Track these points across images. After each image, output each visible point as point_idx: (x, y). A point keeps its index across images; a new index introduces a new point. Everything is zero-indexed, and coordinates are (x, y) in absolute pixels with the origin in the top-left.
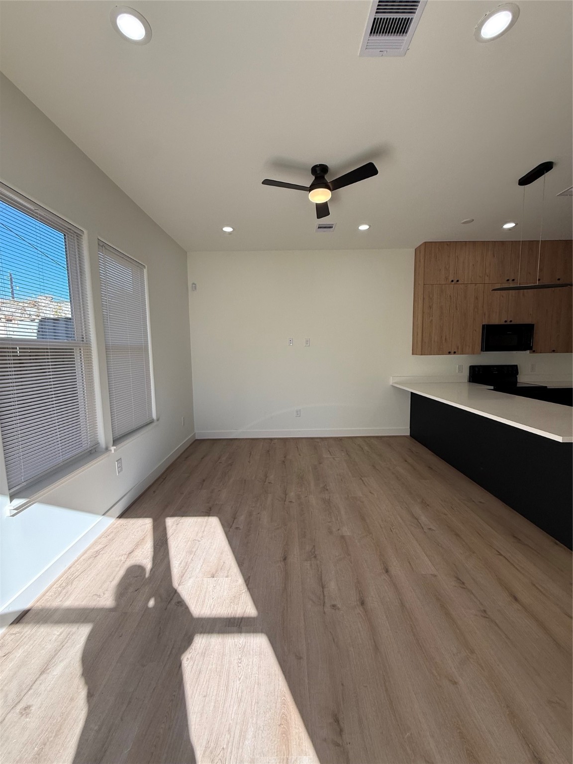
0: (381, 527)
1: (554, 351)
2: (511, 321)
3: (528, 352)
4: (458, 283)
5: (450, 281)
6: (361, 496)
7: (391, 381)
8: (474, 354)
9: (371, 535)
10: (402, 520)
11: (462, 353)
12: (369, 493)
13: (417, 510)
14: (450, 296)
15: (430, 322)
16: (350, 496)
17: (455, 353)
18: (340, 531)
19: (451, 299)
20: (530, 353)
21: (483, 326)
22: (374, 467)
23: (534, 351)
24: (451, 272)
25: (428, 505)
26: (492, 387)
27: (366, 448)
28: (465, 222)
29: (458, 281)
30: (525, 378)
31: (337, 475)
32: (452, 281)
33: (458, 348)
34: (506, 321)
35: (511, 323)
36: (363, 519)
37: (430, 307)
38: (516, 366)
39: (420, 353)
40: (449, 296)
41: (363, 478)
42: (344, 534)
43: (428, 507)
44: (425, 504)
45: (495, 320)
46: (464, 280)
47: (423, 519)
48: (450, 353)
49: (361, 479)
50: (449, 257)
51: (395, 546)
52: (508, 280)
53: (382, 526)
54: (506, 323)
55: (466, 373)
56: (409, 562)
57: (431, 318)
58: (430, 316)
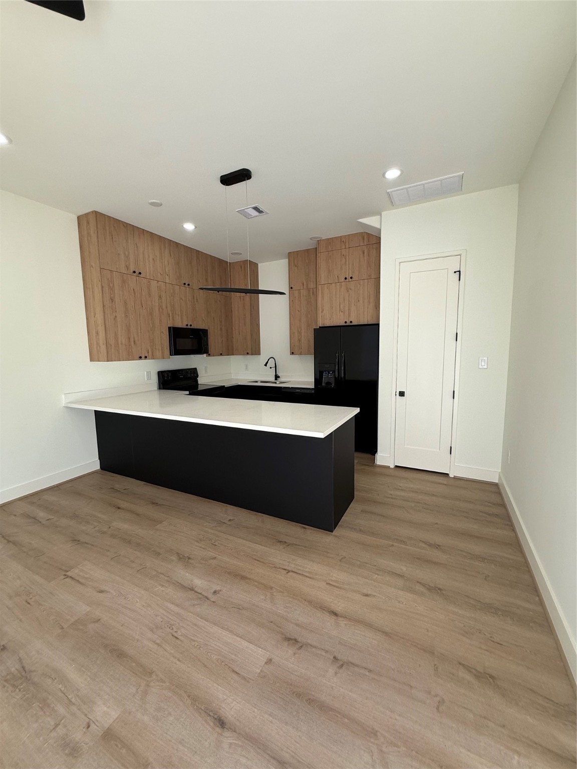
0: (158, 644)
1: (221, 354)
2: (191, 325)
3: (205, 355)
4: (140, 275)
5: (132, 271)
6: (88, 609)
7: (64, 401)
8: (164, 358)
9: (154, 677)
10: (177, 605)
11: (153, 358)
12: (101, 595)
13: (183, 574)
14: (134, 290)
15: (114, 319)
16: (65, 626)
17: (146, 357)
18: (93, 726)
19: (135, 293)
20: (207, 356)
21: (169, 328)
22: (76, 541)
23: (209, 355)
24: (131, 260)
25: (189, 558)
26: (187, 392)
27: (41, 514)
28: (153, 203)
29: (140, 273)
30: (205, 380)
31: (10, 597)
32: (134, 272)
33: (148, 352)
34: (187, 325)
35: (192, 327)
36: (119, 655)
37: (112, 300)
38: (196, 369)
39: (106, 359)
40: (132, 290)
41: (69, 574)
42: (107, 726)
43: (190, 561)
44: (185, 560)
45: (180, 323)
46: (146, 274)
47: (199, 583)
48: (140, 357)
49: (67, 576)
50: (127, 241)
51: (199, 660)
52: (185, 284)
53: (158, 641)
54: (187, 327)
55: (155, 379)
56: (234, 671)
57: (114, 314)
58: (113, 312)
